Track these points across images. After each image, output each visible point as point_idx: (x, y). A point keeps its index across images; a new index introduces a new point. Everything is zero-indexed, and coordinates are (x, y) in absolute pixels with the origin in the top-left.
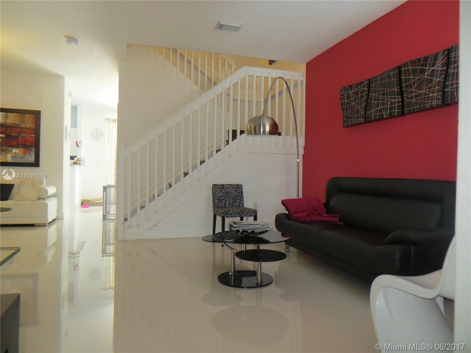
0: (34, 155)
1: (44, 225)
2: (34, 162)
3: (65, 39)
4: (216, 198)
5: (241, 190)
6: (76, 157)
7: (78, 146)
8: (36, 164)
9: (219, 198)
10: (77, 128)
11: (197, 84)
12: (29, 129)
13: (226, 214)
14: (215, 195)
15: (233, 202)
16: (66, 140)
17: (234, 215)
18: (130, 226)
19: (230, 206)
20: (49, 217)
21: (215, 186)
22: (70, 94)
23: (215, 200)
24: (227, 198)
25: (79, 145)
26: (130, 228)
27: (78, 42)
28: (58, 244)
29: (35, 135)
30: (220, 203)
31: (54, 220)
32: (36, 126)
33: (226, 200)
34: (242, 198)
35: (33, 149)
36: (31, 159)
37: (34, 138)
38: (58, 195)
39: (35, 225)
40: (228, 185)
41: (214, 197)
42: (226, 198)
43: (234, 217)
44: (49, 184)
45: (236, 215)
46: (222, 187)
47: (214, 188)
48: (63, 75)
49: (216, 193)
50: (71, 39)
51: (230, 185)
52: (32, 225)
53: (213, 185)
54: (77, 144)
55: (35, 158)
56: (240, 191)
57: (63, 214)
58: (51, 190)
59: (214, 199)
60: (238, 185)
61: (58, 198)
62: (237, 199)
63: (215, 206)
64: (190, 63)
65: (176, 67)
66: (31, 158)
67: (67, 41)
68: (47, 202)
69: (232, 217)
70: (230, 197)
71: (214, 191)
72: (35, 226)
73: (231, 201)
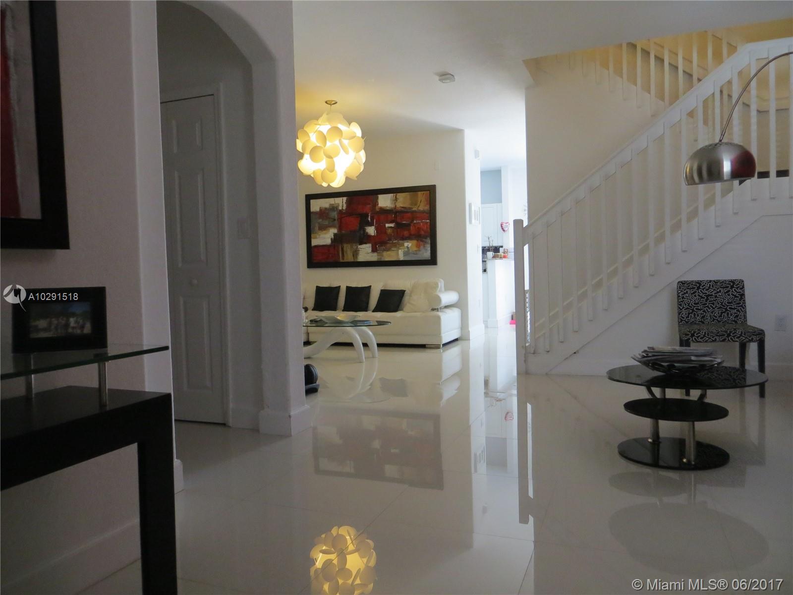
0: (429, 249)
1: (437, 347)
2: (430, 259)
3: (437, 78)
4: (683, 308)
5: (740, 291)
6: (502, 247)
7: (504, 231)
8: (432, 261)
9: (690, 307)
10: (501, 202)
11: (663, 99)
12: (423, 212)
13: (693, 335)
14: (681, 301)
15: (722, 314)
16: (470, 222)
17: (710, 338)
18: (534, 351)
19: (713, 321)
20: (443, 335)
21: (682, 284)
22: (477, 154)
23: (681, 309)
24: (708, 307)
25: (506, 229)
26: (535, 355)
27: (454, 78)
28: (463, 374)
29: (430, 220)
30: (693, 316)
31: (456, 340)
32: (430, 208)
33: (704, 311)
34: (742, 306)
35: (429, 241)
36: (426, 254)
37: (429, 224)
38: (461, 304)
39: (429, 346)
40: (710, 281)
41: (681, 305)
42: (705, 307)
43: (711, 342)
44: (448, 289)
45: (716, 339)
46: (697, 285)
47: (680, 288)
48: (462, 128)
49: (683, 298)
50: (445, 76)
51: (714, 281)
52: (423, 346)
53: (679, 282)
54: (502, 226)
55: (431, 253)
56: (737, 292)
57: (469, 332)
58: (448, 297)
59: (679, 308)
60: (733, 282)
61: (461, 310)
62: (730, 308)
63: (681, 322)
64: (662, 61)
65: (622, 77)
66: (426, 252)
67: (439, 80)
68: (440, 314)
69: (706, 342)
70: (713, 304)
71: (680, 295)
72: (428, 348)
73: (717, 312)
